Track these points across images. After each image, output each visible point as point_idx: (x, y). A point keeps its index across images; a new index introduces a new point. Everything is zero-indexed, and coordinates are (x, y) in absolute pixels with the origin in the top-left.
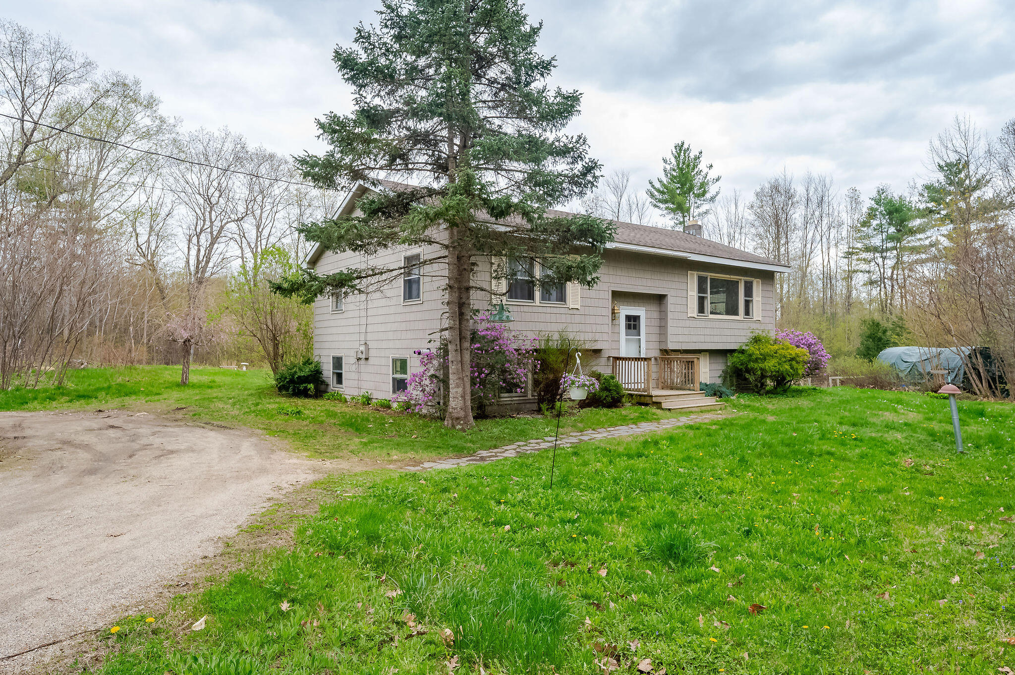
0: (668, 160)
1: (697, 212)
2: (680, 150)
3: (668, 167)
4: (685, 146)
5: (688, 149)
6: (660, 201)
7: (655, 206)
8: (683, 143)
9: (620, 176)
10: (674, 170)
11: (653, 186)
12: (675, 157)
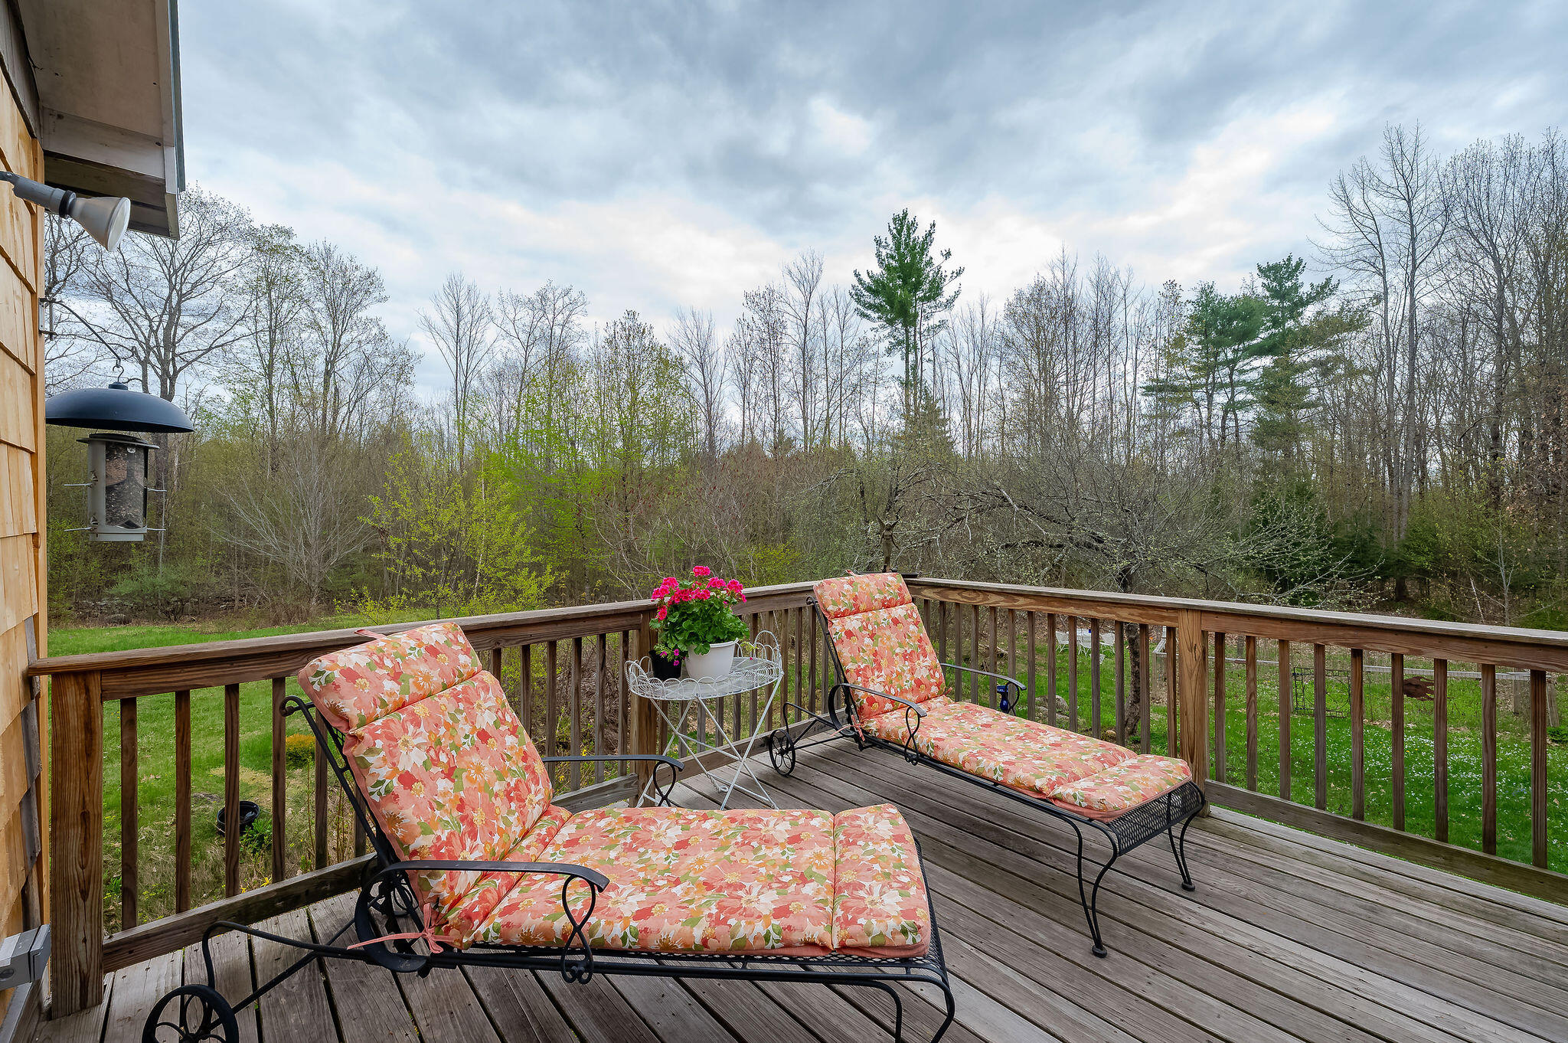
0: (883, 240)
1: (925, 325)
2: (902, 225)
3: (884, 252)
4: (910, 218)
5: (913, 223)
6: (871, 307)
7: (864, 315)
8: (905, 214)
9: (809, 261)
10: (892, 257)
11: (860, 281)
12: (894, 237)
